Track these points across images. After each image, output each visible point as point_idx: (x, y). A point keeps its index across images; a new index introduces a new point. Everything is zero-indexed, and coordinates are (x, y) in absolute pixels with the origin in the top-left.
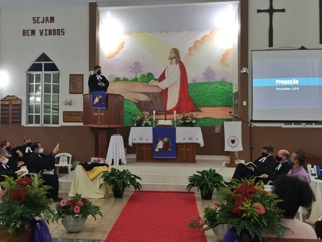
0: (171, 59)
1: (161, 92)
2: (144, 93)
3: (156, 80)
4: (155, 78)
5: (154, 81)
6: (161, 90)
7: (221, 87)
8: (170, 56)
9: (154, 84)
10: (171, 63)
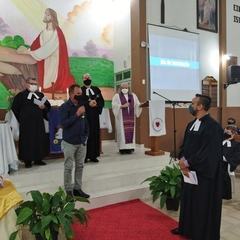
0: (47, 22)
1: (36, 65)
2: (11, 63)
4: (26, 44)
5: (25, 48)
6: (36, 62)
7: (102, 65)
8: (45, 18)
9: (25, 52)
10: (47, 28)
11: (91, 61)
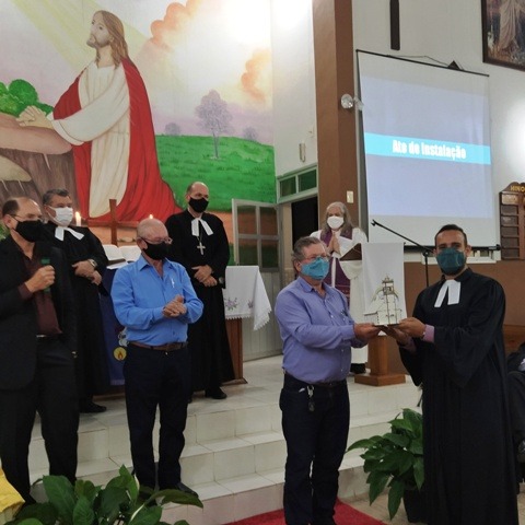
0: (97, 45)
1: (68, 156)
2: (1, 152)
3: (45, 108)
4: (42, 100)
5: (39, 111)
6: (67, 149)
8: (93, 35)
9: (40, 123)
10: (97, 60)
11: (216, 144)
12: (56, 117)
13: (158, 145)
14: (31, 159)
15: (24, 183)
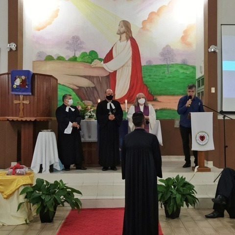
0: (120, 34)
1: (108, 77)
2: (85, 77)
3: (100, 60)
5: (98, 61)
7: (181, 71)
8: (119, 30)
9: (98, 65)
10: (120, 40)
11: (168, 67)
12: (104, 63)
13: (143, 69)
14: (95, 79)
15: (92, 87)
